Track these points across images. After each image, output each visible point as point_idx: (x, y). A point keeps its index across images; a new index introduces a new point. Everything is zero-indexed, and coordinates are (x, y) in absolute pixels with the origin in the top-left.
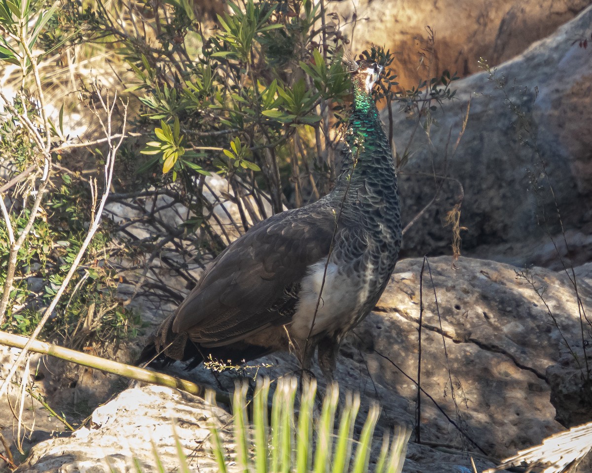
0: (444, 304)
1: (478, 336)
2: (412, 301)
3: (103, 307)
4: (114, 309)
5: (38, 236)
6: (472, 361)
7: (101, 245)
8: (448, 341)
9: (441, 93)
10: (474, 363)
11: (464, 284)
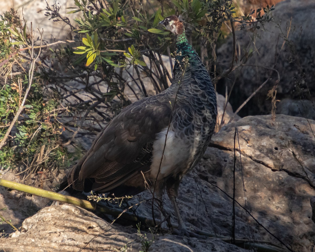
0: (268, 146)
1: (288, 167)
2: (248, 145)
3: (50, 148)
4: (57, 149)
5: (13, 101)
6: (283, 183)
7: (52, 108)
8: (269, 170)
9: (263, 18)
10: (284, 184)
11: (281, 134)
